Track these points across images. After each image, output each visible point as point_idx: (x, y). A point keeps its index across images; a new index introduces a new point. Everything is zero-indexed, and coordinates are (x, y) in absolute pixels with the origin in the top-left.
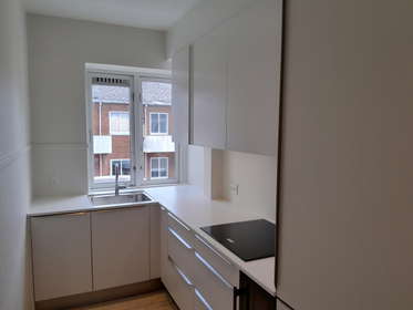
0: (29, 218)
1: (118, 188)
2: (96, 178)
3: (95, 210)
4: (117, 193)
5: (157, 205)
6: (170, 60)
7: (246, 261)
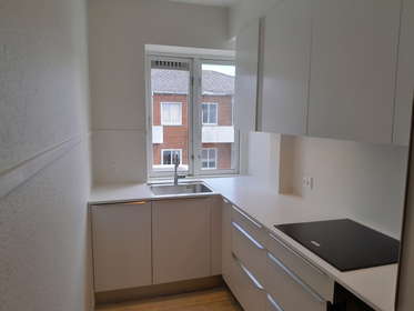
0: (91, 206)
1: (177, 178)
2: (155, 167)
3: (156, 200)
4: (176, 182)
5: (219, 197)
6: (234, 39)
7: (342, 271)
